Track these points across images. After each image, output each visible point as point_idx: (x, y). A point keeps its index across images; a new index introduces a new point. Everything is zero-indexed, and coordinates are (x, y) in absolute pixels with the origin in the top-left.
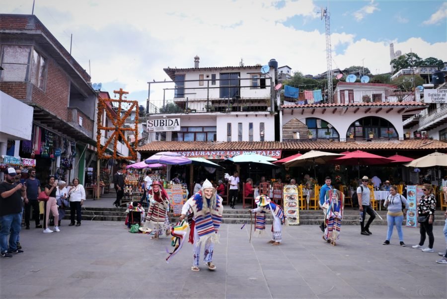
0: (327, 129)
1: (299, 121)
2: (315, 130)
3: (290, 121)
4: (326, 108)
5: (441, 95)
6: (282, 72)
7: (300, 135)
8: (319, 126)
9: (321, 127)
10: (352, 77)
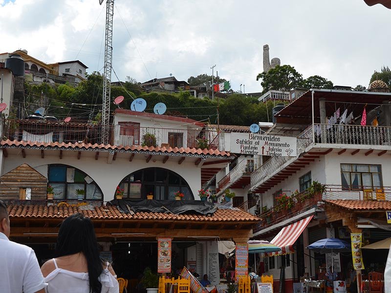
0: (83, 185)
1: (33, 169)
2: (63, 185)
3: (16, 169)
4: (82, 150)
5: (254, 143)
6: (68, 70)
7: (32, 193)
8: (70, 180)
9: (73, 181)
10: (140, 103)
